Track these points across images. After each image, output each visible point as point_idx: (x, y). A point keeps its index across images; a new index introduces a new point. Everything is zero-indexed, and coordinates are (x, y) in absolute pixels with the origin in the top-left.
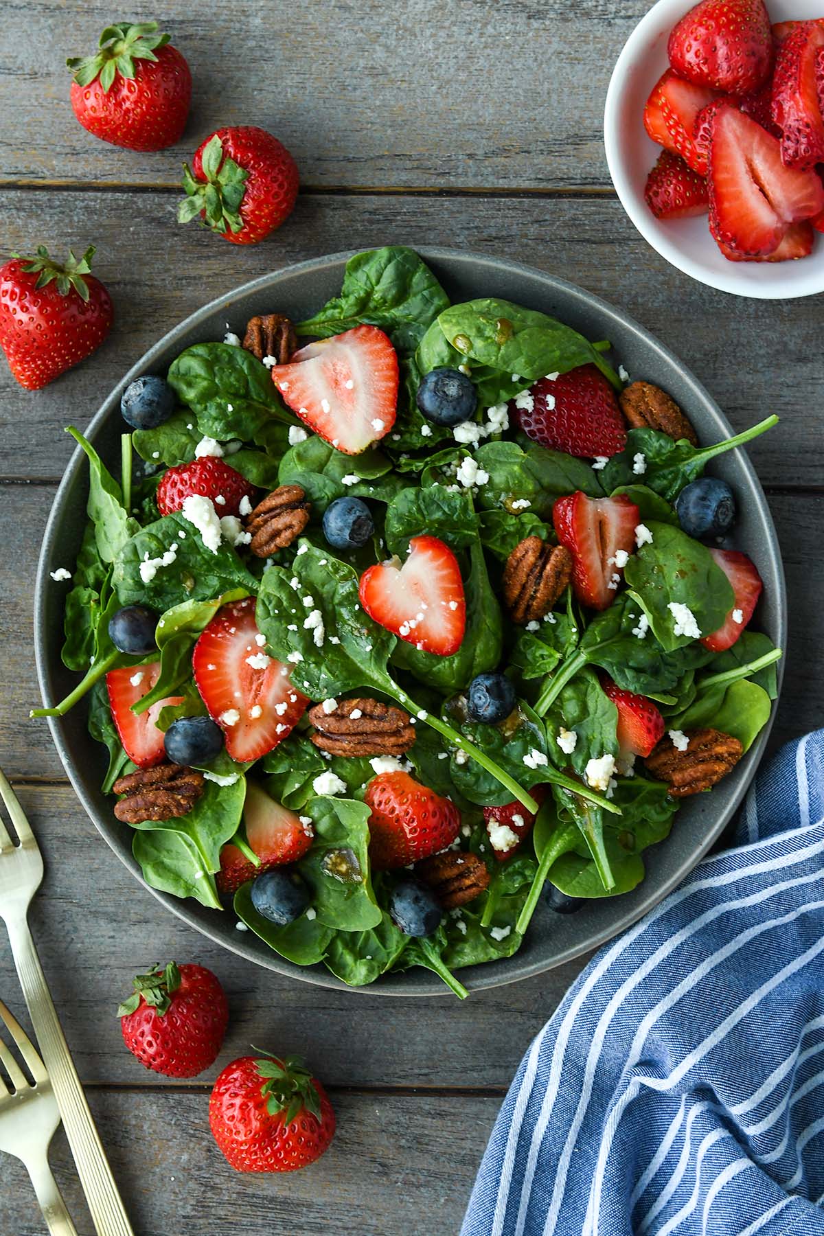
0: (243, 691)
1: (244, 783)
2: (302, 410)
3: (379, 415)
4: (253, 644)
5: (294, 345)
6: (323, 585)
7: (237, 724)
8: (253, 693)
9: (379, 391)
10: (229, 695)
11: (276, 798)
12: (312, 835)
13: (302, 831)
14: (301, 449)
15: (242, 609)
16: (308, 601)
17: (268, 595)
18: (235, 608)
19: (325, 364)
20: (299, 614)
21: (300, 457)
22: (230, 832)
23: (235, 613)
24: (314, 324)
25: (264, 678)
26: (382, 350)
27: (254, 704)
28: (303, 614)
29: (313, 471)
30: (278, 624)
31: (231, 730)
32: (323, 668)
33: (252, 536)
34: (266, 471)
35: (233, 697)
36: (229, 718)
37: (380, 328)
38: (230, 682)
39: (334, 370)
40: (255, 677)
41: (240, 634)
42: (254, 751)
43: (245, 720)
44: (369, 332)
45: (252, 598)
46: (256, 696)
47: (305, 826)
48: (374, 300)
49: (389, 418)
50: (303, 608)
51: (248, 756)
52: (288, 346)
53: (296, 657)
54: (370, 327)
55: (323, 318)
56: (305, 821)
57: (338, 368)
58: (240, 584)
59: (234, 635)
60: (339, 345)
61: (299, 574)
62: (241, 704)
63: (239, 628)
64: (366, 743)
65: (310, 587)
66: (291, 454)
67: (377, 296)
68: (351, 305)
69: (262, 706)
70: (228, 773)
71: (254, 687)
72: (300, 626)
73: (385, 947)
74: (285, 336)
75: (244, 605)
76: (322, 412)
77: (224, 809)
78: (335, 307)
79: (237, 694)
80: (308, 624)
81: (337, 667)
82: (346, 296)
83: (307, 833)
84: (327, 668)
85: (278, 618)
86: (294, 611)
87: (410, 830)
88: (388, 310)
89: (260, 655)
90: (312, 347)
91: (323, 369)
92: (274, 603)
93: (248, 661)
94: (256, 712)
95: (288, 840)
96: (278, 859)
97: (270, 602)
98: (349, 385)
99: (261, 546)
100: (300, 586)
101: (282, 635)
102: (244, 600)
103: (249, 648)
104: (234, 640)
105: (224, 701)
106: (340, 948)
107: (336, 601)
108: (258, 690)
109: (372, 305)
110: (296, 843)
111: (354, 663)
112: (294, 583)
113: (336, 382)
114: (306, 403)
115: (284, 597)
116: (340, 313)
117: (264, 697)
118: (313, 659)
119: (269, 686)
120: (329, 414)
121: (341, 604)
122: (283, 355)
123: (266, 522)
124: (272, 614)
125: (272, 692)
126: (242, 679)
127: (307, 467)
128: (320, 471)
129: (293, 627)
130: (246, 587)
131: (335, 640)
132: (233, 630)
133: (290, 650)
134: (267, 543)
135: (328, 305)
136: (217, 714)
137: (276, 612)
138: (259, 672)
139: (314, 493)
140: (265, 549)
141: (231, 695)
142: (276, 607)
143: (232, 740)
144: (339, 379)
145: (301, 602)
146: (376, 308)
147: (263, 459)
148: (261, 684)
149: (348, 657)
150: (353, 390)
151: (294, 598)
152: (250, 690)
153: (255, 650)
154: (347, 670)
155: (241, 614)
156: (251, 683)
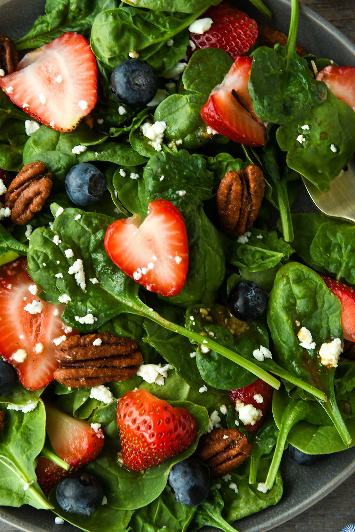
0: (25, 332)
1: (43, 406)
2: (25, 105)
3: (84, 98)
4: (28, 294)
5: (16, 58)
6: (79, 238)
7: (26, 361)
8: (34, 333)
9: (83, 80)
10: (15, 338)
11: (69, 413)
12: (103, 437)
13: (94, 435)
14: (36, 137)
15: (14, 269)
16: (69, 253)
17: (36, 252)
18: (8, 269)
19: (39, 68)
20: (63, 264)
21: (36, 143)
22: (39, 446)
23: (9, 273)
24: (28, 39)
25: (41, 320)
26: (82, 49)
27: (36, 342)
28: (66, 264)
29: (48, 150)
30: (46, 274)
31: (22, 366)
32: (88, 304)
33: (11, 209)
34: (13, 158)
35: (19, 339)
36: (19, 357)
37: (79, 33)
38: (14, 329)
39: (47, 71)
40: (34, 321)
41: (16, 289)
42: (43, 379)
43: (31, 357)
44: (70, 37)
45: (22, 258)
46: (37, 335)
47: (96, 431)
48: (71, 11)
49: (93, 98)
50: (65, 259)
51: (39, 384)
52: (12, 59)
53: (65, 298)
54: (71, 33)
55: (35, 33)
56: (95, 427)
57: (50, 69)
58: (9, 248)
59: (12, 290)
60: (49, 52)
61: (59, 232)
62: (26, 344)
63: (14, 284)
64: (106, 367)
65: (68, 242)
66: (30, 142)
67: (73, 7)
68: (55, 18)
69: (43, 343)
70: (25, 401)
71: (34, 329)
72: (65, 274)
73: (176, 517)
74: (8, 51)
75: (15, 265)
76: (41, 104)
77: (30, 430)
78: (42, 23)
79: (22, 337)
80: (71, 271)
81: (99, 302)
82: (50, 12)
83: (99, 436)
84: (91, 304)
85: (47, 268)
86: (58, 262)
87: (150, 437)
88: (84, 18)
89: (35, 302)
90: (29, 56)
91: (39, 71)
92: (41, 258)
93: (26, 309)
94: (39, 348)
95: (85, 445)
96: (79, 461)
97: (38, 258)
98: (59, 79)
99: (19, 215)
100: (60, 242)
101: (51, 282)
102: (14, 261)
103: (25, 299)
104: (12, 294)
105: (12, 345)
106: (140, 521)
107: (91, 249)
108: (38, 330)
109: (70, 16)
110: (91, 446)
111: (112, 297)
112: (56, 240)
113: (49, 80)
114: (27, 100)
115: (49, 252)
116: (47, 26)
117: (44, 335)
118: (79, 298)
119: (46, 326)
120: (46, 105)
121: (95, 251)
122: (9, 67)
123: (19, 195)
124: (41, 267)
125: (48, 331)
126: (23, 324)
127: (42, 148)
128: (54, 148)
129: (59, 275)
130: (15, 250)
131: (94, 281)
132: (9, 287)
133: (60, 293)
134: (24, 211)
135: (37, 22)
136: (8, 355)
137: (44, 265)
138: (36, 316)
139: (53, 166)
140: (23, 217)
141: (17, 339)
142: (44, 261)
143: (23, 374)
144: (51, 77)
145: (63, 255)
146: (74, 18)
147: (8, 150)
148: (40, 325)
149: (106, 293)
150: (63, 82)
151: (58, 252)
152: (31, 332)
153: (30, 298)
154: (107, 303)
155: (14, 272)
156: (31, 326)
